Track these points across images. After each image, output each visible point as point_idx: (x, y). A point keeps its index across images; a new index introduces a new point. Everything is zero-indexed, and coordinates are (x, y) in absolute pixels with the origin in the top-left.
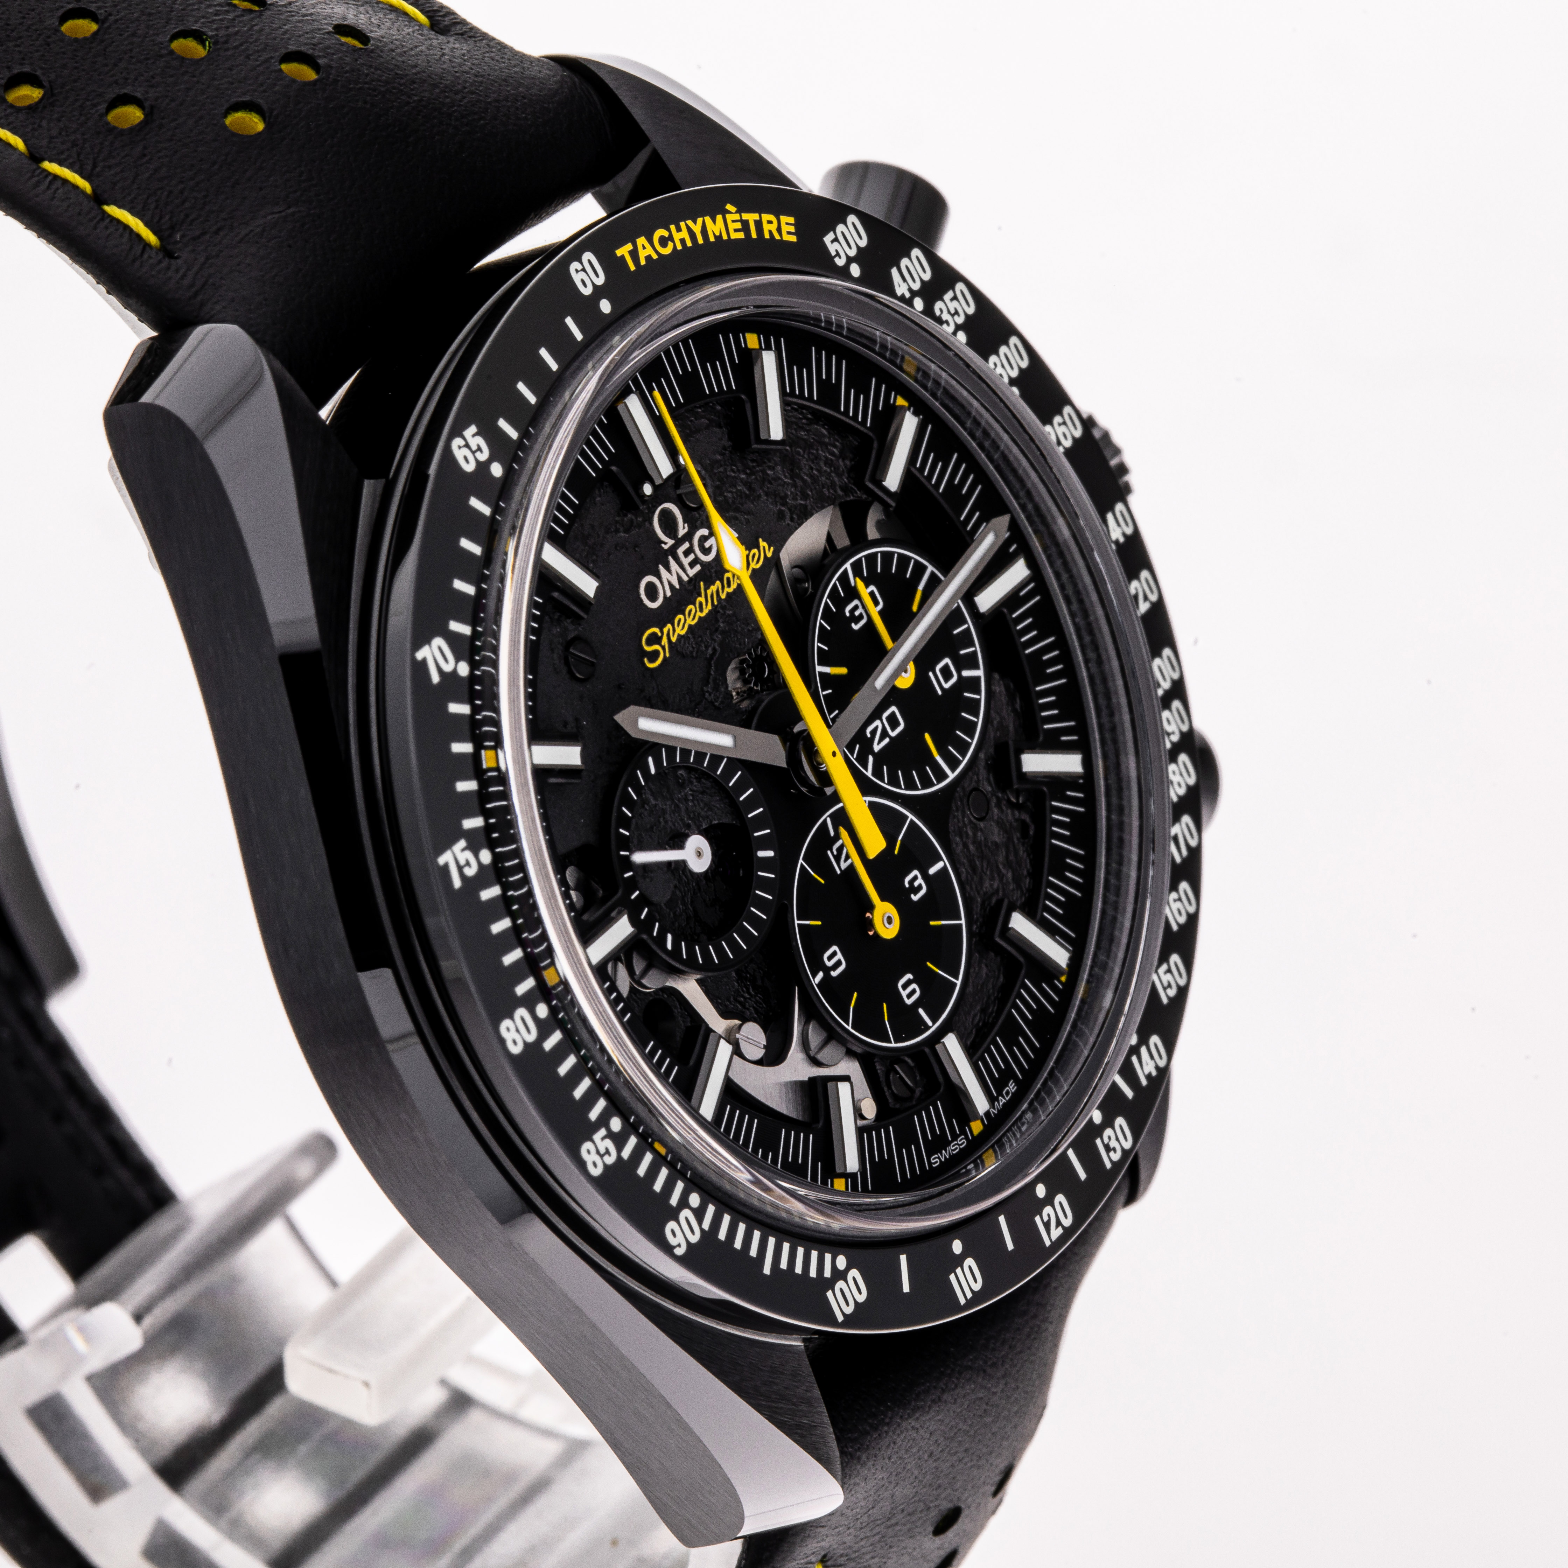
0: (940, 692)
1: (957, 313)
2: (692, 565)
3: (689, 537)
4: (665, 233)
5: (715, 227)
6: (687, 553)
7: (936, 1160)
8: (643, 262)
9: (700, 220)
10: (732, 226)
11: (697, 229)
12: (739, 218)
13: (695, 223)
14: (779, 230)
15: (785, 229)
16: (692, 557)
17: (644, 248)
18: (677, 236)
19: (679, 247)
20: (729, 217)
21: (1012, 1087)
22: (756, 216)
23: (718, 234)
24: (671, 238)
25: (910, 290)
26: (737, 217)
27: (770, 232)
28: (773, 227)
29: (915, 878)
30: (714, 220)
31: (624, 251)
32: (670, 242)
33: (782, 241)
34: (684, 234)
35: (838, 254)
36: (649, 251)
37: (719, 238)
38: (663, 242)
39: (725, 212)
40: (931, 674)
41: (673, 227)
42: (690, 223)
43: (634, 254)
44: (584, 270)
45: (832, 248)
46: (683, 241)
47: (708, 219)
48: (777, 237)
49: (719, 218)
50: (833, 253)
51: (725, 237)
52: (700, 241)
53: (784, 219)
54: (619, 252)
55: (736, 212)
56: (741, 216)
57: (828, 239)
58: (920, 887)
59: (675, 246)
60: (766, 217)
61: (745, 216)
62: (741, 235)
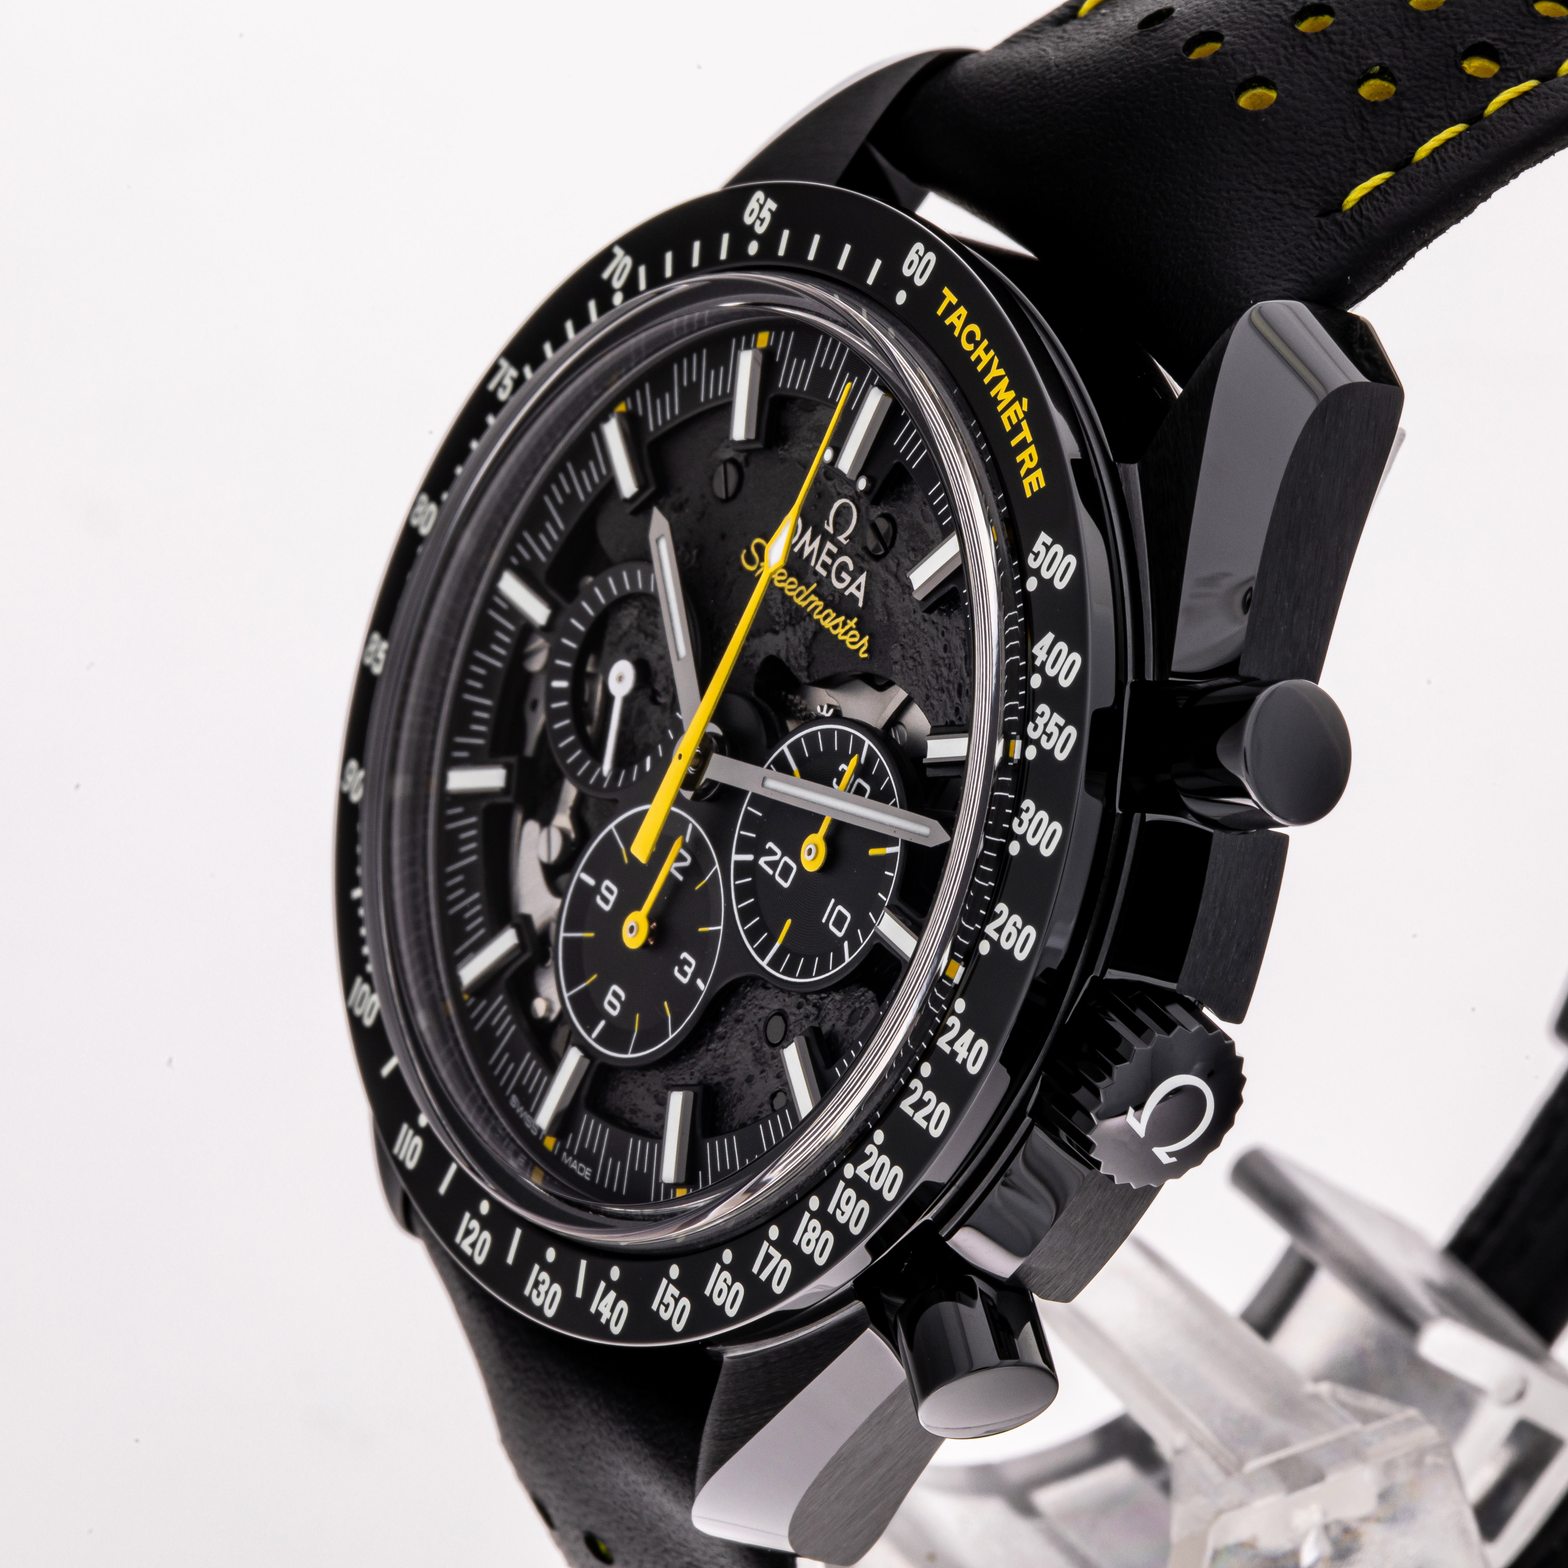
0: (824, 921)
1: (1050, 736)
2: (825, 565)
3: (842, 551)
4: (978, 338)
5: (1003, 393)
6: (830, 553)
7: (514, 1101)
8: (947, 322)
9: (1002, 372)
10: (1010, 412)
11: (995, 372)
12: (1020, 418)
13: (998, 368)
14: (1029, 472)
15: (1032, 478)
16: (829, 561)
17: (959, 317)
18: (980, 351)
19: (973, 358)
20: (1016, 405)
21: (587, 1173)
22: (1029, 439)
23: (999, 398)
24: (977, 344)
25: (1044, 664)
26: (1021, 416)
27: (1023, 462)
28: (1029, 465)
29: (690, 965)
30: (1008, 389)
31: (950, 297)
32: (972, 345)
33: (1020, 480)
34: (986, 359)
35: (1037, 555)
36: (959, 324)
37: (996, 402)
38: (971, 337)
39: (1018, 398)
40: (833, 901)
41: (985, 343)
42: (996, 361)
43: (951, 309)
44: (921, 258)
45: (1038, 547)
46: (979, 360)
47: (1005, 381)
48: (1023, 472)
49: (1012, 394)
50: (1035, 550)
51: (1000, 408)
52: (987, 380)
53: (1039, 473)
54: (946, 291)
55: (1024, 412)
56: (1023, 420)
57: (1044, 538)
58: (684, 974)
59: (972, 352)
60: (1032, 450)
61: (1024, 424)
62: (1008, 428)
